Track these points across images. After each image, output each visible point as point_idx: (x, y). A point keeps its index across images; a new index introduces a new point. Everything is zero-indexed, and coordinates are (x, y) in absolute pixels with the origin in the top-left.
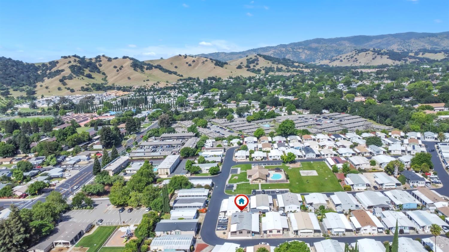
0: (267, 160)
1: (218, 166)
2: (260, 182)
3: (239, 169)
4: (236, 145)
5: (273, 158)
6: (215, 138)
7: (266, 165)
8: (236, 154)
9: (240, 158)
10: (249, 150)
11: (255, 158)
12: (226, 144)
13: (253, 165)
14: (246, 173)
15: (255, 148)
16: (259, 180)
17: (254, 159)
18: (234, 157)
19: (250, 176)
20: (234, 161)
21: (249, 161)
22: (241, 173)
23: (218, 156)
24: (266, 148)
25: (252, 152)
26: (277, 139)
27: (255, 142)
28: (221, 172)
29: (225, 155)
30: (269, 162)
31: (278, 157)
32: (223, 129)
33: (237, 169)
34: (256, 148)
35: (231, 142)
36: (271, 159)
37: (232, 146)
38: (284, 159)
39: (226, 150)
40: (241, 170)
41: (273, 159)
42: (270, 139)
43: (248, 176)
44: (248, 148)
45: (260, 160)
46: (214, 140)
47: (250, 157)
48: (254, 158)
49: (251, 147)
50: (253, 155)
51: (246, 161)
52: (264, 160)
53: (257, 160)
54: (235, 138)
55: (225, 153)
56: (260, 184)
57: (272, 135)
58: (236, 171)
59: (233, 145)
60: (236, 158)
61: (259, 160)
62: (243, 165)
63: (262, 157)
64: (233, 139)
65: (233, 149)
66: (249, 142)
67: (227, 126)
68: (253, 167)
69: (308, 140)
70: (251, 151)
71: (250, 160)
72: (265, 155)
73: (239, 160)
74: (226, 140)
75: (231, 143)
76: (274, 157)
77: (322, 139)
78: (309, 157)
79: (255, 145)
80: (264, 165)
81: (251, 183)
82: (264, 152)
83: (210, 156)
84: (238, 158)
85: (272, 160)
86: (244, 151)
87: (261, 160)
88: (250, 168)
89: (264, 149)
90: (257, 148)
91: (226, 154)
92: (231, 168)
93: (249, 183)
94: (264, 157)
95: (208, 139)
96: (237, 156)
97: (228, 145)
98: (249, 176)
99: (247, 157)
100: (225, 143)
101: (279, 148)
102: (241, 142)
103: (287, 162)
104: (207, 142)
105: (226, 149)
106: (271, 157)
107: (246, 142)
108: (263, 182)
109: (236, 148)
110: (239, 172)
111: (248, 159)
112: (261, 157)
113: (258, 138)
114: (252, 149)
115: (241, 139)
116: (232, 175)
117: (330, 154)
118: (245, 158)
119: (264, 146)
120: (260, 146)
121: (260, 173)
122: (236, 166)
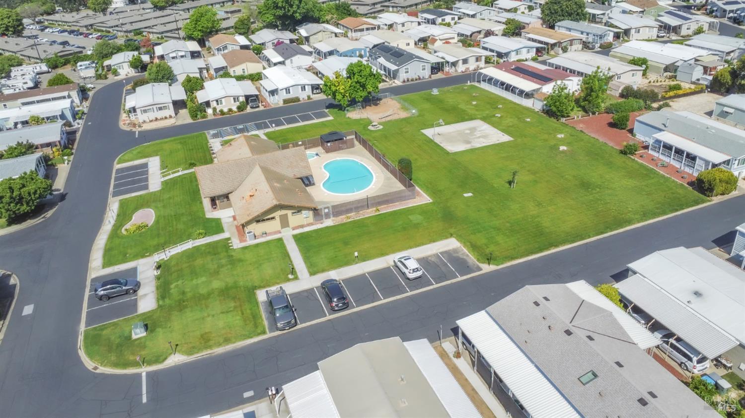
0: (261, 108)
1: (48, 166)
2: (285, 223)
3: (154, 164)
4: (126, 71)
5: (284, 95)
6: (48, 61)
7: (267, 127)
8: (130, 101)
9: (151, 115)
10: (181, 78)
11: (214, 104)
12: (91, 73)
13: (215, 136)
14: (193, 179)
15: (201, 70)
16: (278, 214)
17: (210, 111)
18: (124, 116)
19: (219, 200)
20: (126, 128)
21: (189, 120)
22: (165, 183)
23: (51, 119)
24: (243, 66)
25: (193, 85)
26: (266, 36)
27: (195, 55)
28: (63, 197)
29: (86, 110)
30: (274, 115)
31: (303, 88)
32: (81, 34)
33: (145, 165)
34: (205, 71)
35: (107, 63)
36: (276, 101)
37: (112, 79)
38: (334, 94)
39: (91, 94)
40: (164, 166)
41: (285, 101)
42: (242, 40)
43: (207, 203)
44: (175, 73)
45: (235, 109)
46: (44, 68)
47: (189, 104)
48: (208, 104)
49: (185, 68)
50: (201, 96)
51: (180, 122)
52: (249, 110)
53: (222, 112)
54: (119, 50)
55: (86, 104)
56: (287, 235)
57: (244, 28)
58: (138, 176)
59: (116, 73)
60: (132, 115)
61: (230, 110)
62: (169, 144)
63: (242, 99)
64: (112, 54)
65: (119, 85)
66: (174, 55)
67: (91, 25)
68: (215, 144)
69: (362, 30)
70: (189, 80)
71: (194, 116)
72: (249, 88)
73: (147, 121)
74: (88, 62)
75: (109, 68)
76: (288, 90)
77: (403, 25)
78: (412, 75)
79: (200, 63)
80: (259, 127)
81: (236, 244)
82: (240, 78)
83: (16, 124)
84: (141, 117)
85: (281, 104)
86: (164, 86)
87: (240, 109)
88: (207, 158)
89: (238, 70)
90: (208, 70)
91: (91, 108)
92: (117, 166)
93: (226, 243)
94: (247, 97)
95: (20, 64)
96: (134, 110)
97: (99, 77)
98: (213, 200)
99: (178, 105)
100: (85, 71)
101: (288, 62)
102: (146, 58)
103: (353, 103)
104: (12, 74)
105: (89, 90)
106: (273, 92)
107: (162, 57)
108: (303, 222)
109: (128, 80)
110: (155, 182)
111: (184, 112)
112: (236, 99)
113: (202, 42)
114: (191, 75)
115: (143, 50)
116: (123, 204)
117: (474, 59)
118: (171, 111)
119: (233, 59)
120: (217, 61)
121: (271, 175)
122: (136, 150)
